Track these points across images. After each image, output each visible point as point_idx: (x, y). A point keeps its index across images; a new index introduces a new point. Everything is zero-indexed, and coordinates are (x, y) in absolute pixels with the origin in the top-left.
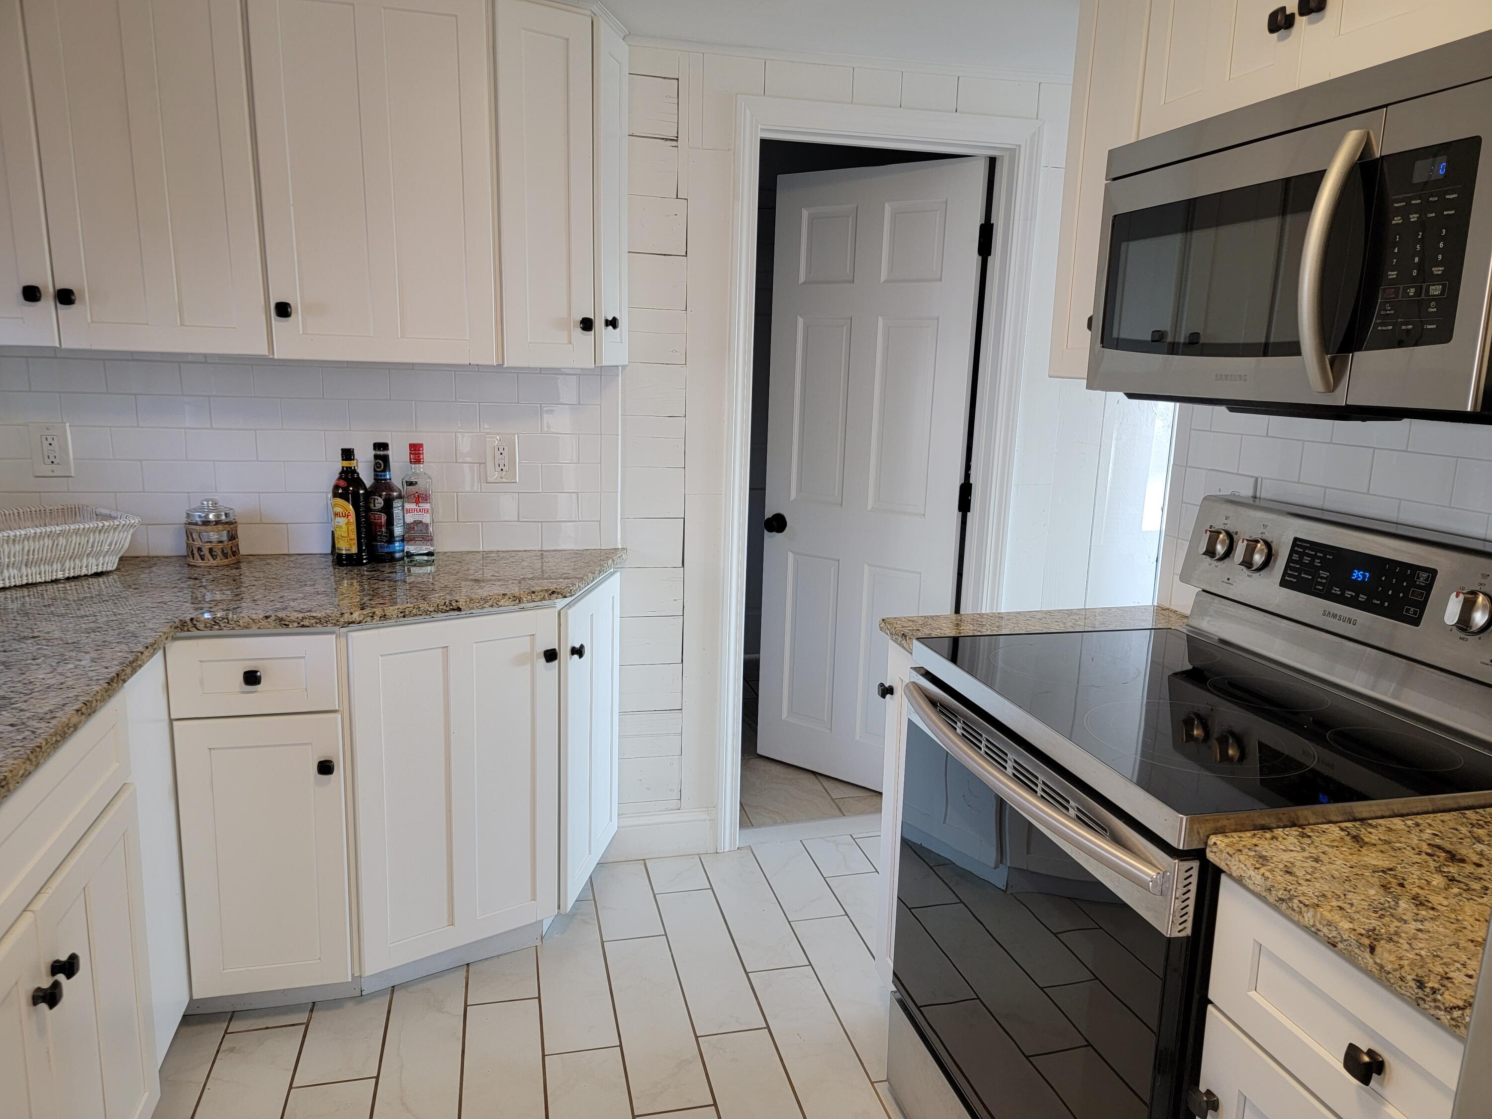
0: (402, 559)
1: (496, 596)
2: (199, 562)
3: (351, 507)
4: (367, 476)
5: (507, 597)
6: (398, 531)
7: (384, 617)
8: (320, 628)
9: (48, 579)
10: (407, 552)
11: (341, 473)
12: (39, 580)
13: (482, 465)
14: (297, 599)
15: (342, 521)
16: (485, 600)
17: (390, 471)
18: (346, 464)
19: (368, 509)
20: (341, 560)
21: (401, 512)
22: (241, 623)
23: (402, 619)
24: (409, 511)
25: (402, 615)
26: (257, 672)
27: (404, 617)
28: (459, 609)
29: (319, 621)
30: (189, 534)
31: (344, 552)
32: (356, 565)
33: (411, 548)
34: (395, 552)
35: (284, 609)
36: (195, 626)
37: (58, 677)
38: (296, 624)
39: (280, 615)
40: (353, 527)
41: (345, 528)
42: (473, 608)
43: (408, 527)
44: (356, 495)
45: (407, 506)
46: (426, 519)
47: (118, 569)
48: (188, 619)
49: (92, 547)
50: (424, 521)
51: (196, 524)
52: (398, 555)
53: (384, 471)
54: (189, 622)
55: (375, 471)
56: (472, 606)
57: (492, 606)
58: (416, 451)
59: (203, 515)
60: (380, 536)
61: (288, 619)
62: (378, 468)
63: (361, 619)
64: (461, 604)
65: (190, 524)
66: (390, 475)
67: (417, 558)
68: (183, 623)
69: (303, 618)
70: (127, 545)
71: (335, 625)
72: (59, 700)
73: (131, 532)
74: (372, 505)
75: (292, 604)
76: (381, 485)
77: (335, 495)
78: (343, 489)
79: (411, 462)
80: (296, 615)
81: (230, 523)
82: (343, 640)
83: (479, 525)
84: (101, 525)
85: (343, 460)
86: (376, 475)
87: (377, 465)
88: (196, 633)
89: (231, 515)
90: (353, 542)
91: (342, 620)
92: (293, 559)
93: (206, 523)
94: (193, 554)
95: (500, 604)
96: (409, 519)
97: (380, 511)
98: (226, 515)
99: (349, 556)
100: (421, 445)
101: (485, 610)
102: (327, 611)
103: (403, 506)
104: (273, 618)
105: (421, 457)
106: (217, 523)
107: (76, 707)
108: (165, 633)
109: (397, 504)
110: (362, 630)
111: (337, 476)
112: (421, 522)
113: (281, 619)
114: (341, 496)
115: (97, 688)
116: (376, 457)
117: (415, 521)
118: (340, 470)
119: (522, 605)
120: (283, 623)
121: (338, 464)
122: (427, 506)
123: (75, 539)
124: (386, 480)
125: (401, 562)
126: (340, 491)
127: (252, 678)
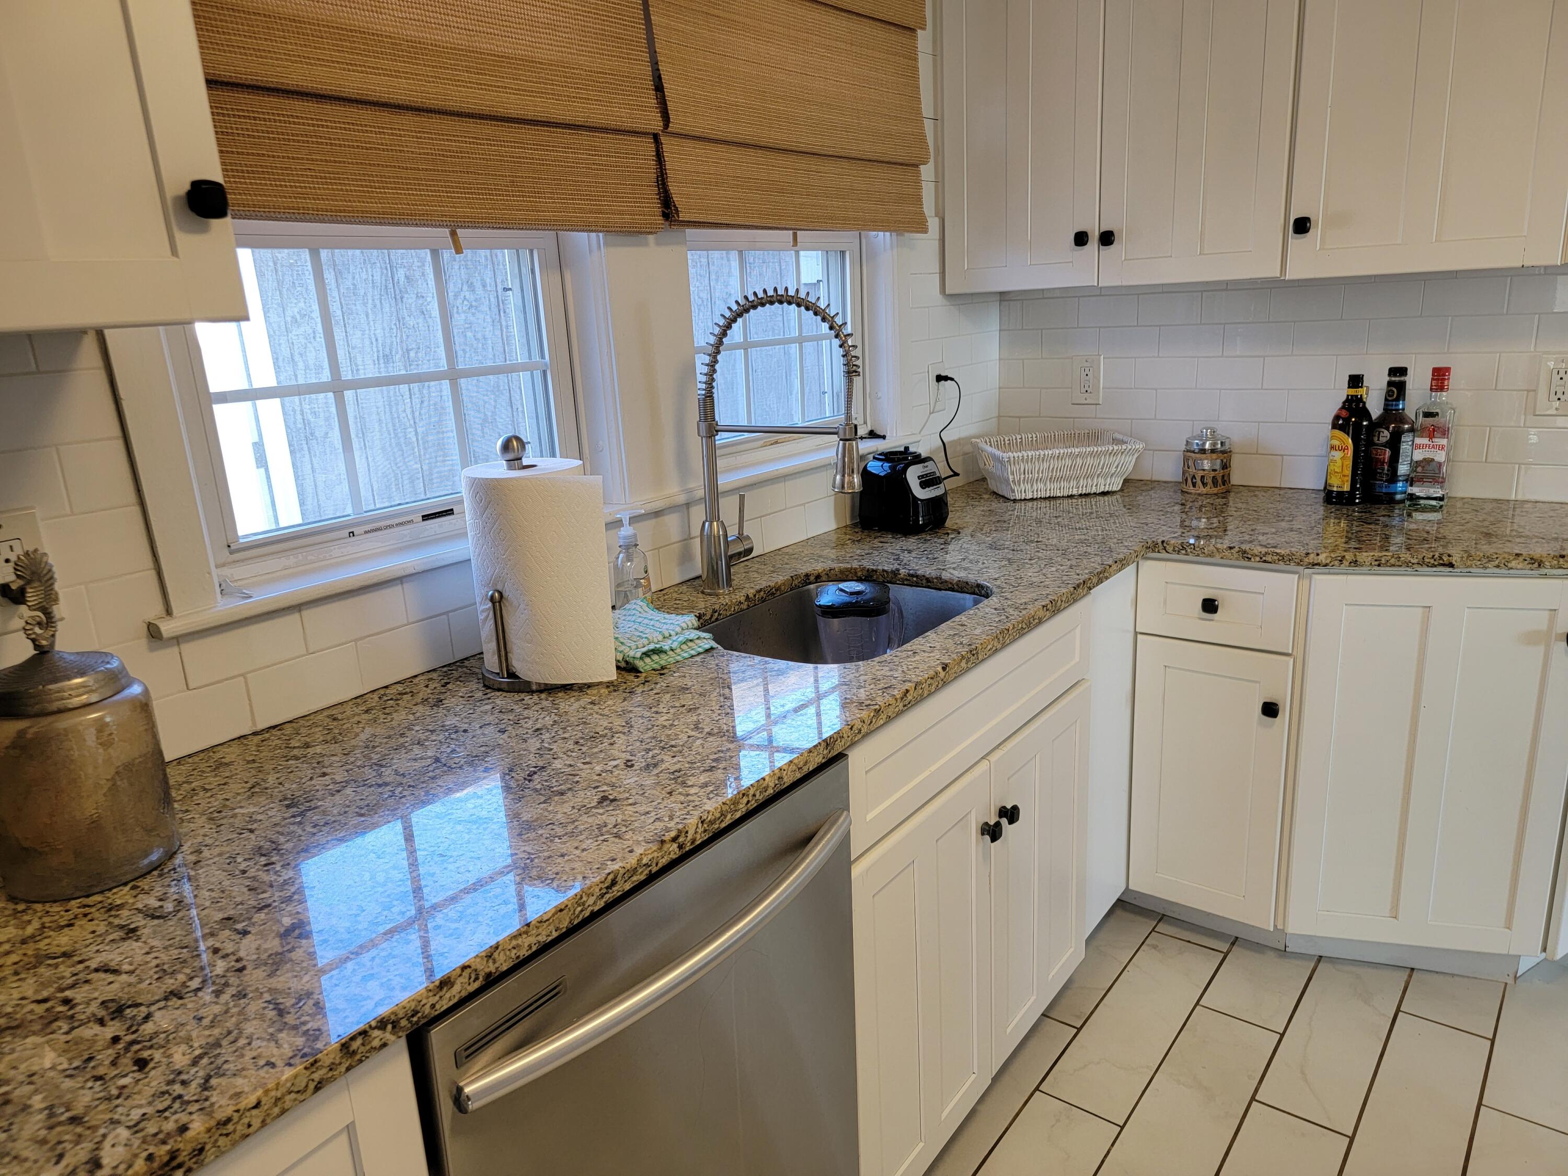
0: (1402, 501)
1: (1506, 556)
2: (1191, 489)
3: (1350, 440)
4: (1375, 407)
5: (1521, 559)
6: (1403, 469)
7: (1355, 563)
8: (1281, 566)
9: (1066, 494)
10: (1409, 494)
11: (1344, 403)
12: (1059, 495)
13: (1531, 393)
14: (1267, 534)
15: (1338, 455)
16: (1490, 559)
17: (1404, 400)
18: (1352, 392)
19: (1370, 443)
20: (1332, 498)
21: (1410, 448)
22: (1206, 551)
23: (1376, 568)
24: (1419, 447)
25: (1377, 563)
26: (1215, 601)
27: (1379, 565)
28: (1451, 565)
29: (1282, 558)
30: (1186, 460)
31: (1335, 489)
32: (1346, 504)
33: (1416, 490)
34: (1395, 493)
35: (1251, 542)
36: (1165, 548)
37: (1041, 577)
38: (1258, 559)
39: (1244, 547)
40: (1349, 463)
41: (1339, 463)
42: (1471, 566)
43: (1415, 465)
44: (1358, 426)
45: (1418, 441)
46: (1440, 457)
47: (1122, 490)
48: (1159, 541)
49: (1102, 468)
50: (1437, 459)
51: (1193, 452)
52: (1398, 497)
53: (1397, 399)
54: (1160, 544)
55: (1386, 399)
56: (1469, 563)
57: (1498, 566)
58: (1440, 377)
59: (1200, 443)
60: (1380, 473)
61: (1251, 552)
62: (1390, 396)
63: (1328, 561)
64: (1455, 559)
65: (1188, 451)
66: (1404, 404)
67: (1422, 502)
68: (1155, 544)
69: (1266, 553)
70: (1131, 468)
71: (1298, 564)
72: (1034, 596)
73: (1136, 456)
74: (1376, 439)
75: (1261, 538)
76: (1392, 414)
77: (1335, 426)
78: (1343, 419)
79: (1431, 389)
80: (1260, 549)
81: (1223, 452)
82: (1306, 582)
83: (1514, 468)
84: (1111, 448)
85: (1349, 387)
86: (1386, 405)
87: (1389, 393)
88: (1164, 555)
89: (1227, 444)
90: (1346, 478)
91: (1306, 560)
92: (1282, 492)
93: (1203, 451)
94: (1186, 480)
95: (1510, 565)
96: (1418, 456)
97: (1386, 445)
98: (1222, 443)
99: (1340, 494)
100: (1448, 369)
101: (1488, 571)
102: (1293, 549)
103: (1413, 441)
104: (1237, 549)
105: (1446, 383)
106: (1213, 451)
107: (1043, 603)
108: (1135, 551)
109: (1406, 438)
110: (1329, 574)
111: (1340, 405)
112: (1433, 460)
113: (1245, 552)
114: (1342, 428)
115: (1064, 591)
116: (1390, 384)
117: (1425, 459)
118: (1344, 398)
119: (1543, 571)
120: (1245, 555)
121: (1343, 392)
122: (1444, 442)
123: (1089, 461)
124: (1398, 410)
125: (1401, 505)
126: (1340, 422)
127: (1210, 606)
